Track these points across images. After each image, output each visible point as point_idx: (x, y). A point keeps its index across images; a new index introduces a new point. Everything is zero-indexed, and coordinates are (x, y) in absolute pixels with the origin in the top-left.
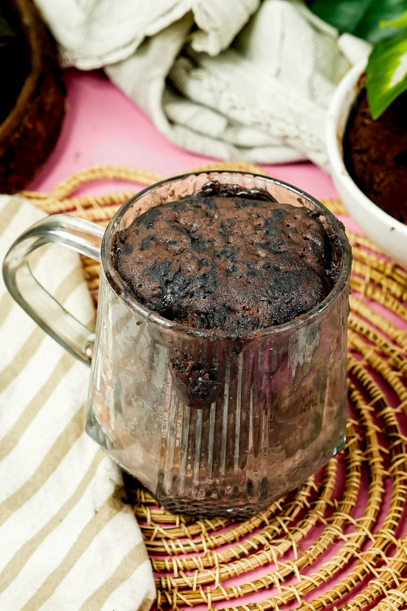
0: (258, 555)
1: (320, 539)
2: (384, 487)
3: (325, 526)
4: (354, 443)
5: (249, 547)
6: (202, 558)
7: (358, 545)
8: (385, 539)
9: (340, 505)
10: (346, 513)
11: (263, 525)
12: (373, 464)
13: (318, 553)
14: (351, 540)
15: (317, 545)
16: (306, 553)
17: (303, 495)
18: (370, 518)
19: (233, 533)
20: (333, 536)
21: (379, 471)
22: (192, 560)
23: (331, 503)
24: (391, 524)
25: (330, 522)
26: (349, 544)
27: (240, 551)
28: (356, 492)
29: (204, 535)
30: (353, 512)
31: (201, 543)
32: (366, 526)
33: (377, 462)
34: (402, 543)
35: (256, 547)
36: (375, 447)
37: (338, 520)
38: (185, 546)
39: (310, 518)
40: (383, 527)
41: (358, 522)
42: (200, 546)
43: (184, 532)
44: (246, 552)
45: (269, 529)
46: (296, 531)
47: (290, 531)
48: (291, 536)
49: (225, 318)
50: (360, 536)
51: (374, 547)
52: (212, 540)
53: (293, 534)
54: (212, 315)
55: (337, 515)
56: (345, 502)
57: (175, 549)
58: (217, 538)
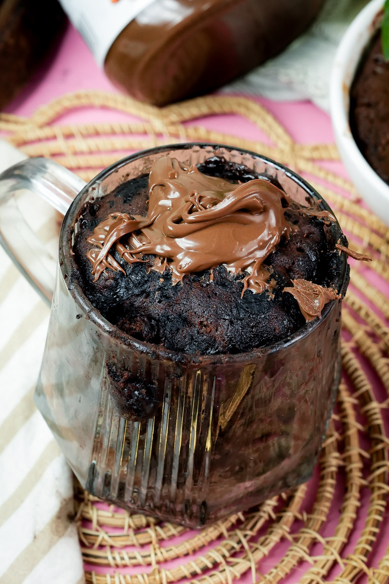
0: (211, 576)
1: (283, 561)
2: (360, 500)
3: (290, 544)
4: (332, 443)
5: (202, 566)
6: (148, 575)
7: (324, 572)
8: (355, 568)
9: (309, 519)
10: (314, 530)
11: (220, 537)
12: (351, 471)
13: (278, 578)
14: (318, 564)
15: (279, 569)
16: (265, 578)
17: (269, 505)
18: (340, 538)
19: (185, 547)
20: (297, 558)
21: (356, 479)
22: (136, 577)
23: (299, 516)
24: (364, 548)
25: (296, 540)
26: (315, 569)
27: (192, 570)
28: (328, 504)
29: (154, 546)
30: (323, 530)
31: (149, 556)
32: (335, 549)
33: (355, 468)
34: (374, 573)
35: (210, 566)
36: (355, 450)
37: (305, 538)
38: (131, 558)
39: (273, 534)
40: (354, 552)
41: (328, 542)
42: (148, 559)
43: (132, 541)
44: (199, 571)
45: (227, 544)
46: (257, 549)
47: (251, 547)
48: (250, 555)
49: (178, 330)
50: (328, 561)
51: (341, 576)
52: (162, 553)
53: (253, 552)
54: (163, 324)
55: (303, 532)
56: (315, 516)
57: (119, 561)
58: (167, 551)
